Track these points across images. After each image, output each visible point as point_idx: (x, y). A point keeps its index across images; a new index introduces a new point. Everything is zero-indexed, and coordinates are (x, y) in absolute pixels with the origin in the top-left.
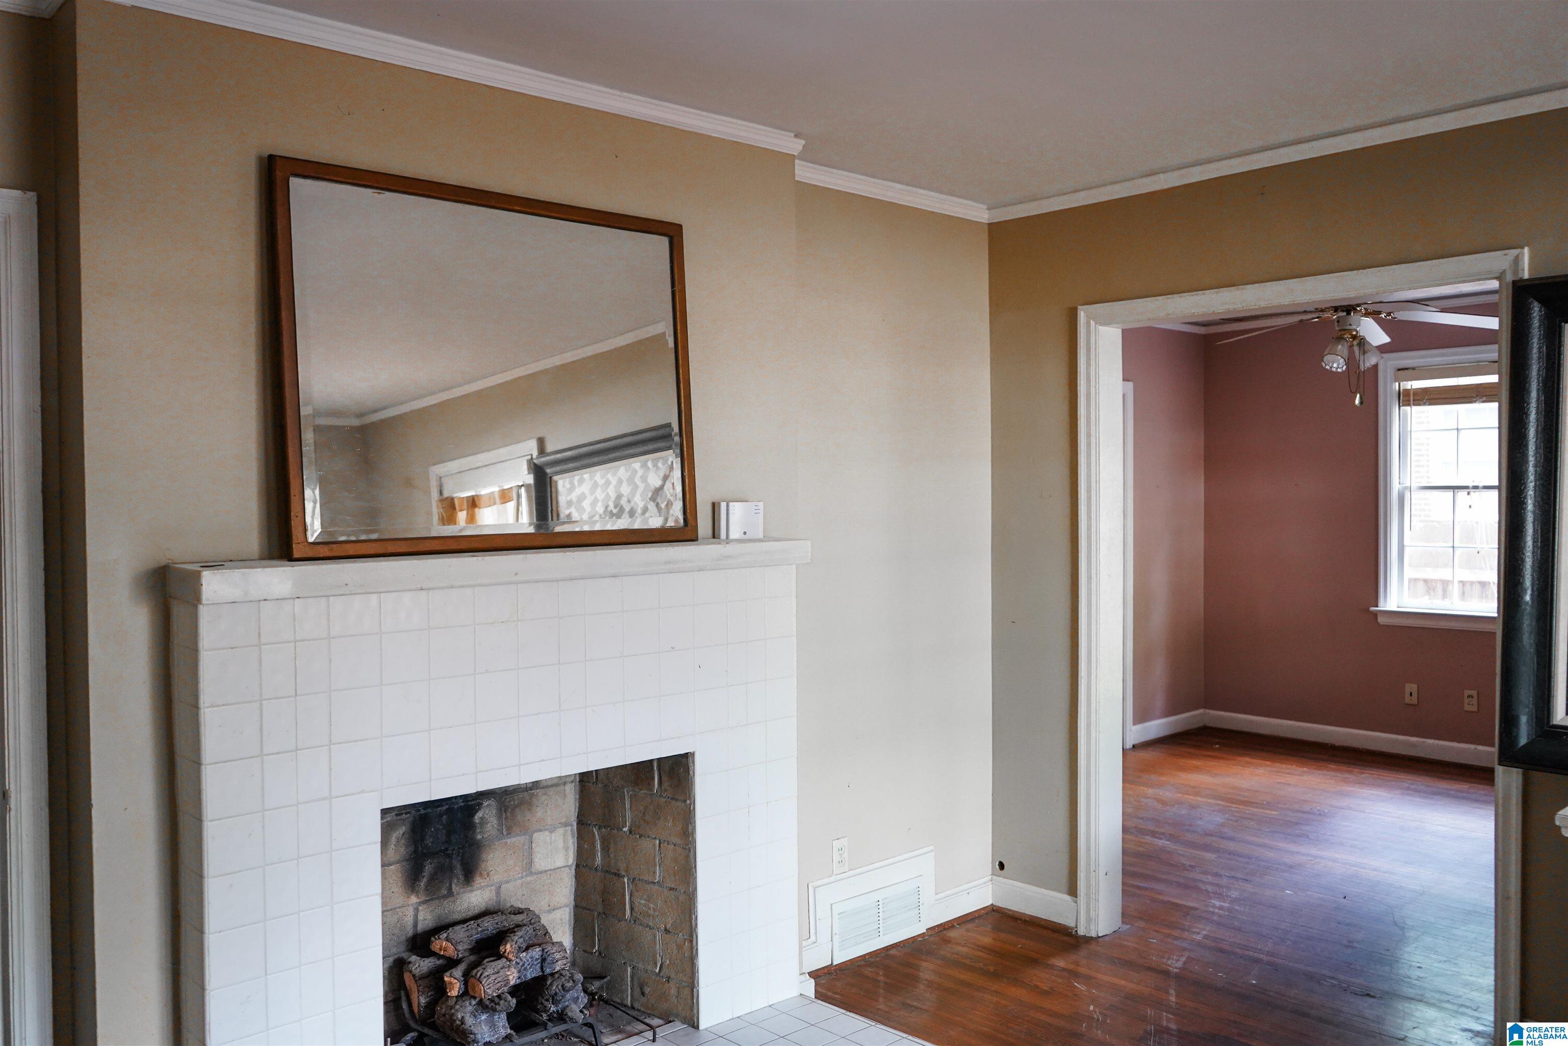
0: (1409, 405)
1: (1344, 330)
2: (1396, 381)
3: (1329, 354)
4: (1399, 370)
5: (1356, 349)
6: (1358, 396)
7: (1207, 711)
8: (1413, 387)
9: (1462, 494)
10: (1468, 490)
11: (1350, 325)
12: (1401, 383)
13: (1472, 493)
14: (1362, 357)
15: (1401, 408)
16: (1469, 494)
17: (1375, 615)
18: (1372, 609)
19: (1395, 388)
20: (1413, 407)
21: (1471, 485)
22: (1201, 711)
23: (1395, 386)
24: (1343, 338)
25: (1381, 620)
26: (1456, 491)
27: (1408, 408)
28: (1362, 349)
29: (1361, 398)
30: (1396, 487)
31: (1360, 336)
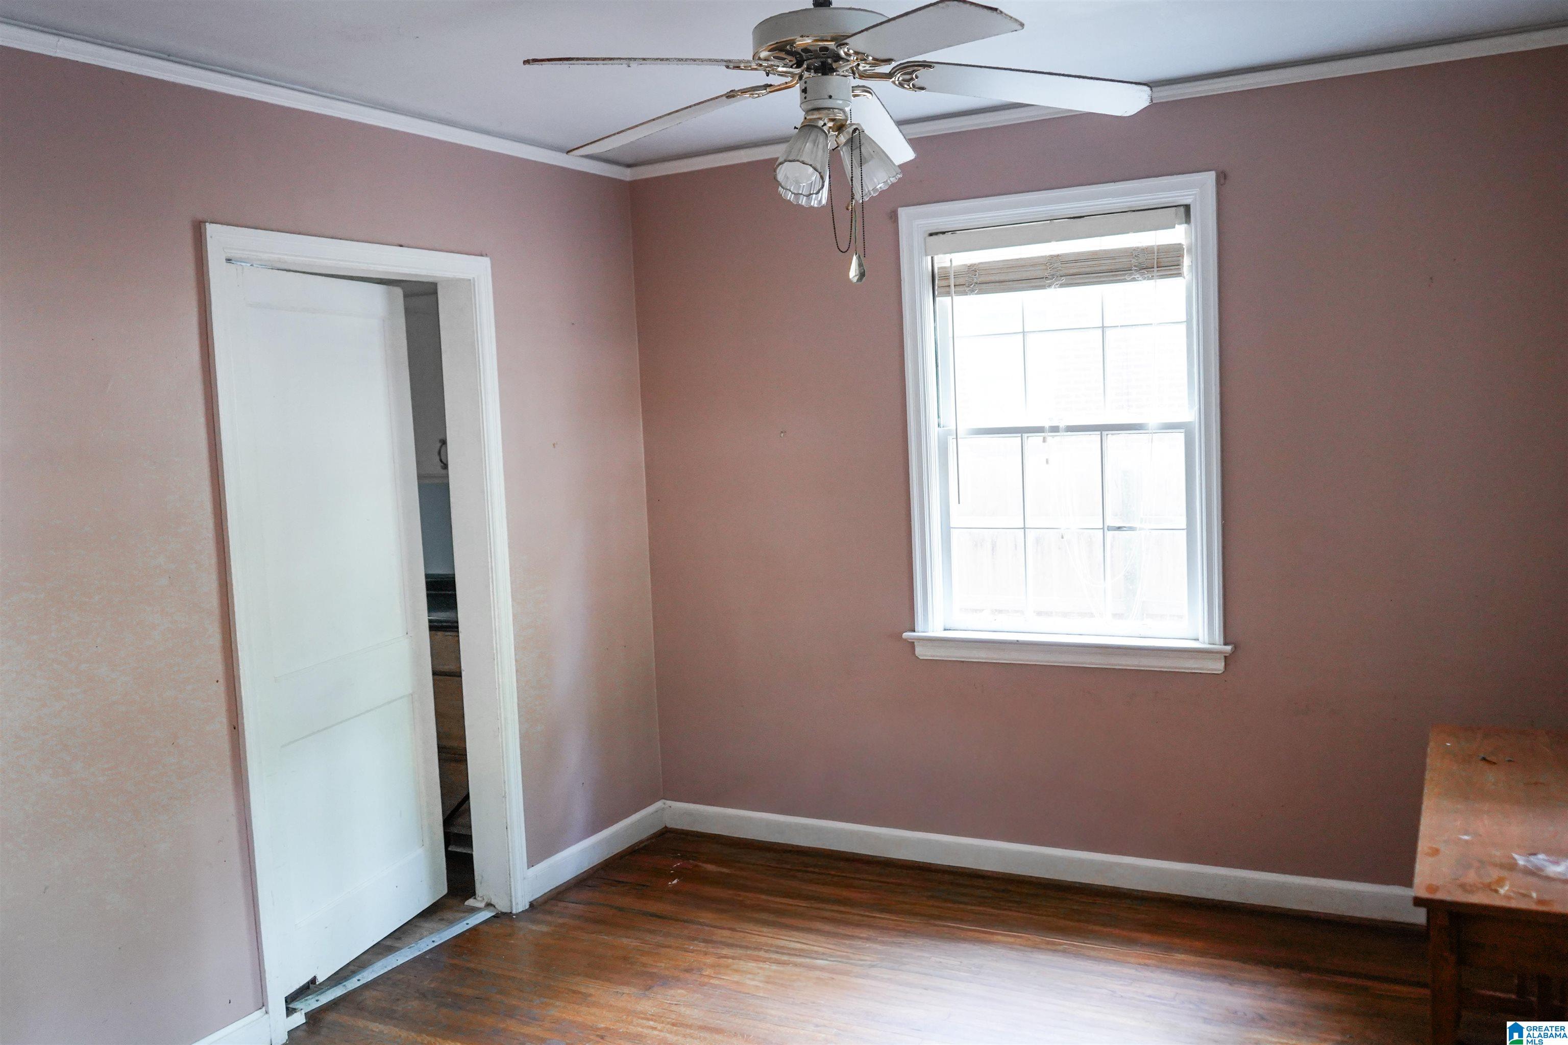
0: (948, 294)
1: (818, 109)
2: (926, 255)
3: (785, 161)
4: (931, 235)
5: (845, 153)
6: (855, 258)
7: (669, 803)
8: (954, 264)
9: (1034, 440)
10: (1043, 434)
11: (830, 97)
12: (936, 258)
13: (1049, 439)
14: (857, 172)
15: (937, 299)
16: (1044, 440)
17: (911, 645)
18: (906, 635)
19: (927, 267)
20: (955, 298)
21: (1047, 424)
22: (659, 804)
23: (927, 262)
24: (817, 127)
25: (922, 652)
26: (1025, 435)
27: (947, 300)
28: (856, 152)
29: (860, 265)
30: (934, 433)
31: (851, 124)
